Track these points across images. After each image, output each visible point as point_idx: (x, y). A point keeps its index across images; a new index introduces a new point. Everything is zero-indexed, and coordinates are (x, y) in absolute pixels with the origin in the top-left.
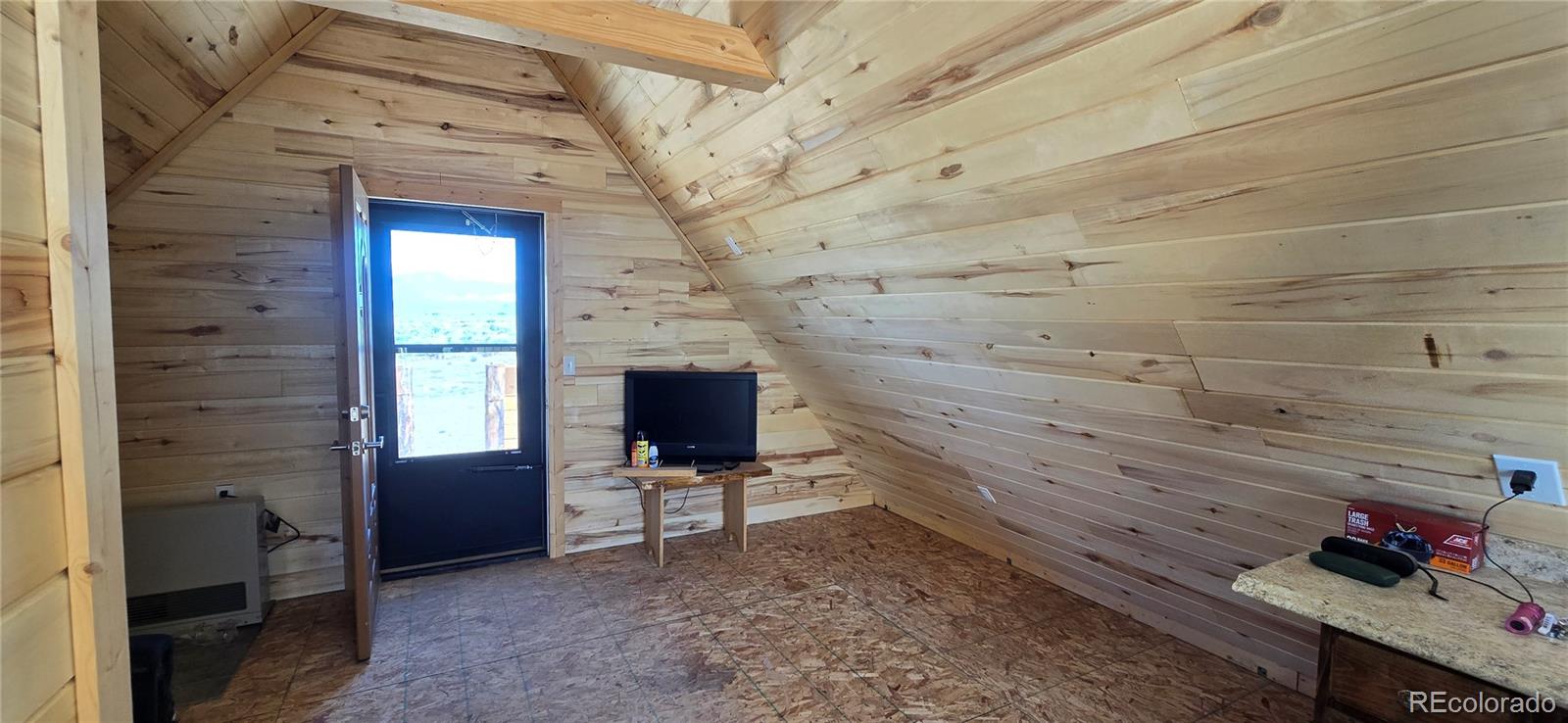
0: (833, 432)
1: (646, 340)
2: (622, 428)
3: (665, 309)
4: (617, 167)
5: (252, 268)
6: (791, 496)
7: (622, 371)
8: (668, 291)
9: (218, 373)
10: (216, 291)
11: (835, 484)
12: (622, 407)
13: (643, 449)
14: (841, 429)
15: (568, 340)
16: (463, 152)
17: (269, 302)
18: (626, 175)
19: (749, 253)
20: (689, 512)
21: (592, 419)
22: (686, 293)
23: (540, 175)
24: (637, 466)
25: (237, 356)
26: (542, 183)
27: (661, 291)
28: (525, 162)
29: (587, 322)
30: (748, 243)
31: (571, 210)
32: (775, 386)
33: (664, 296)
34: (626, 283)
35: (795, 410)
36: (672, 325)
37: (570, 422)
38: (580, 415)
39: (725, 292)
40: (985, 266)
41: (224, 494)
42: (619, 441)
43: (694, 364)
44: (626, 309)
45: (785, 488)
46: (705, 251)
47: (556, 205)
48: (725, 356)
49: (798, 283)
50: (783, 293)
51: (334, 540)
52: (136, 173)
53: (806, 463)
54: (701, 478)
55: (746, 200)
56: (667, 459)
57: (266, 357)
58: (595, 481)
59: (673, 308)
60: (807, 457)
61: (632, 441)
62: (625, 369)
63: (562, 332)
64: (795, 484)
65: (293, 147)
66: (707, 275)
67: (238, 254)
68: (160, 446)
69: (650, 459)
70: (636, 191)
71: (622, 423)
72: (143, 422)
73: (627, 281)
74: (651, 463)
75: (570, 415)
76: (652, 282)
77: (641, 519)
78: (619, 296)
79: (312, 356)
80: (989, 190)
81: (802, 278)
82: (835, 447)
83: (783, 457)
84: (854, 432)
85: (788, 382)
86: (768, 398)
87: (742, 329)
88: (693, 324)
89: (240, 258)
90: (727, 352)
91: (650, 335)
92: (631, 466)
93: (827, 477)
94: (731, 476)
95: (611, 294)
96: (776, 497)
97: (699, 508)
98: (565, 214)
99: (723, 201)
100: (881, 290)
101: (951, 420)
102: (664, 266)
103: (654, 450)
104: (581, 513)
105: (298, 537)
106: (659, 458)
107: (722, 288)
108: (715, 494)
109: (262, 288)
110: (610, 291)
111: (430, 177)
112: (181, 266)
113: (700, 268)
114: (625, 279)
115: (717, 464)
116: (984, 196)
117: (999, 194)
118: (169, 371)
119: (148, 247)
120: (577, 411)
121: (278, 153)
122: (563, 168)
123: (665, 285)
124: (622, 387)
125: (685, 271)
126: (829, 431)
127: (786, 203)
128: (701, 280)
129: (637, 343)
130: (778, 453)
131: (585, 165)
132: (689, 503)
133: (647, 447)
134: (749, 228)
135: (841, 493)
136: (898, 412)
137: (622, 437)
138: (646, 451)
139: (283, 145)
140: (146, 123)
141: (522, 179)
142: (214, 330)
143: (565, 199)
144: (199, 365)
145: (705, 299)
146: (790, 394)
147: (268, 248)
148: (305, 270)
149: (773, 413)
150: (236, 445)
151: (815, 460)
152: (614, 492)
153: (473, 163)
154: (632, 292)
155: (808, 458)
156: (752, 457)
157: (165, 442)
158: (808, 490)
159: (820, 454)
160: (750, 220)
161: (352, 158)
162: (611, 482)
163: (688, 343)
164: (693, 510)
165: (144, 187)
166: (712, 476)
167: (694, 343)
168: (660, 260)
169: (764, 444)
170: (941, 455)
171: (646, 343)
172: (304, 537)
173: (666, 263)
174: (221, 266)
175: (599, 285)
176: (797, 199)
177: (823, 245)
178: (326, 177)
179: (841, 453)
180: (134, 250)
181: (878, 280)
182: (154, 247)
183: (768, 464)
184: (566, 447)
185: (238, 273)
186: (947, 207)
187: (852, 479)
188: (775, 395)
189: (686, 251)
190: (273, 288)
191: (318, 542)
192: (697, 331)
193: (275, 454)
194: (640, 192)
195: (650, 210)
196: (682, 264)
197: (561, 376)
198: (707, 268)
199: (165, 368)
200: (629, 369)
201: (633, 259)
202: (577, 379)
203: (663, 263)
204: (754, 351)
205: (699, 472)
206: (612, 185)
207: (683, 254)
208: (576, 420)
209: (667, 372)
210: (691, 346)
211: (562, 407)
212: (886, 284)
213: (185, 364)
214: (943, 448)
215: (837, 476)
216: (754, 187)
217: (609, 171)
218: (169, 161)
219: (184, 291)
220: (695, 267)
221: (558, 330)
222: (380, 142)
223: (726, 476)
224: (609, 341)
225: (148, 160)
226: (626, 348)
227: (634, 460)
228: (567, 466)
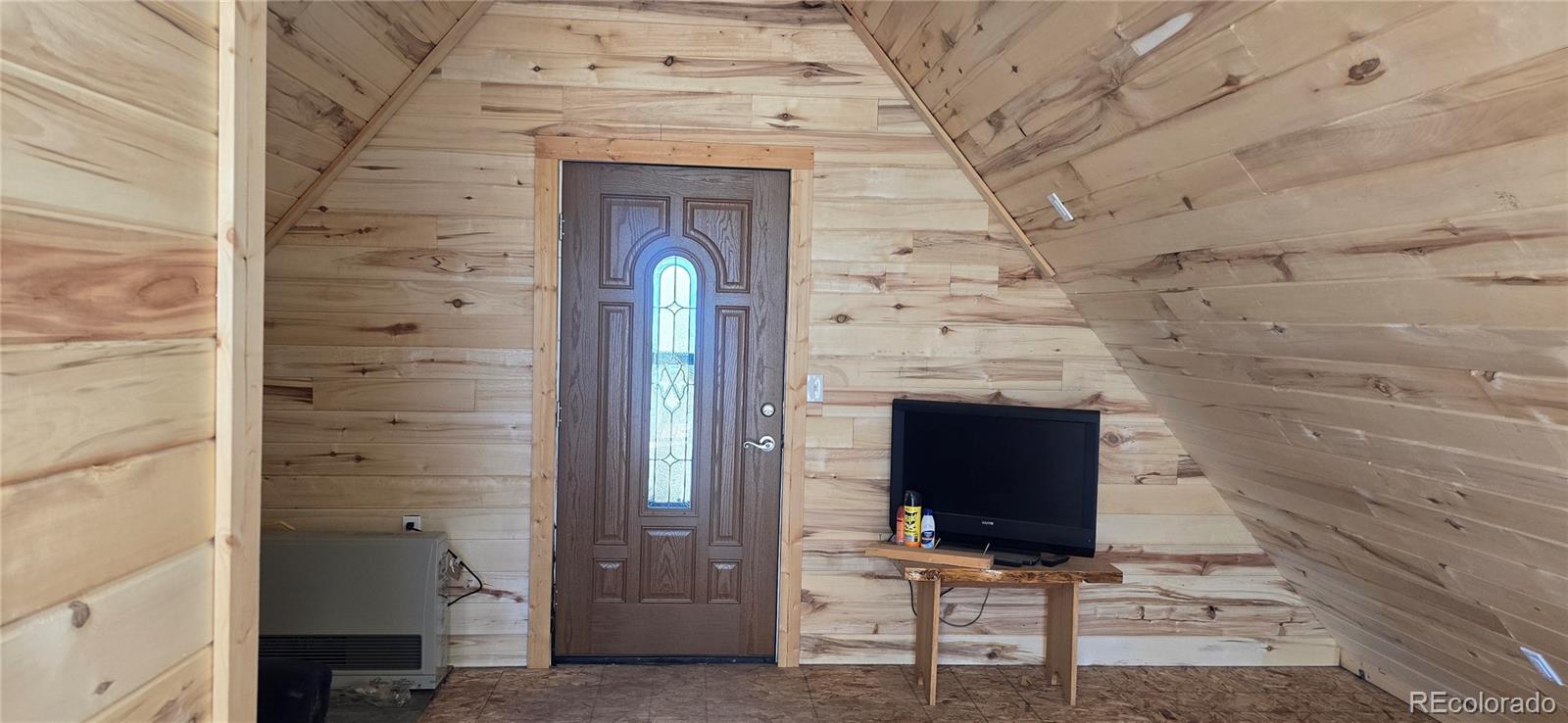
0: (1251, 523)
1: (929, 355)
2: (887, 485)
3: (957, 307)
4: (895, 95)
5: (452, 254)
6: (1171, 627)
7: (890, 399)
8: (963, 280)
9: (413, 380)
10: (415, 282)
11: (1257, 618)
12: (887, 453)
13: (912, 518)
14: (1266, 520)
15: (815, 351)
16: (689, 93)
17: (467, 297)
18: (905, 107)
19: (1083, 217)
20: (988, 628)
21: (847, 468)
22: (994, 283)
23: (785, 117)
24: (903, 544)
25: (432, 360)
26: (788, 127)
27: (953, 280)
28: (768, 98)
29: (842, 327)
30: (1081, 203)
31: (825, 164)
32: (1145, 436)
33: (959, 288)
34: (901, 268)
35: (1180, 480)
36: (968, 333)
37: (813, 469)
38: (828, 460)
39: (1058, 280)
40: (1453, 230)
41: (410, 526)
42: (881, 503)
43: (1003, 393)
44: (899, 307)
45: (1159, 612)
46: (1023, 216)
47: (807, 157)
48: (1056, 384)
49: (1160, 264)
50: (1141, 282)
51: (519, 600)
52: (348, 147)
53: (1201, 573)
54: (1000, 572)
55: (1069, 135)
56: (948, 537)
57: (461, 363)
58: (844, 561)
59: (973, 306)
60: (1203, 563)
61: (898, 507)
62: (894, 397)
63: (806, 340)
64: (1180, 609)
65: (499, 104)
66: (1029, 254)
67: (440, 238)
68: (352, 463)
69: (923, 535)
70: (922, 129)
71: (888, 478)
72: (340, 433)
73: (901, 266)
74: (923, 542)
75: (814, 460)
76: (937, 266)
77: (911, 628)
78: (891, 287)
79: (508, 364)
80: (1434, 100)
81: (1165, 256)
82: (1259, 551)
83: (1156, 558)
84: (1287, 526)
85: (1167, 431)
86: (1129, 457)
87: (1087, 341)
88: (1003, 331)
89: (441, 243)
90: (1059, 377)
91: (934, 347)
92: (895, 543)
93: (1243, 603)
94: (1053, 576)
95: (878, 285)
96: (1140, 625)
97: (1006, 626)
98: (818, 171)
99: (1038, 139)
100: (1288, 275)
101: (1448, 513)
102: (961, 241)
103: (929, 523)
104: (823, 606)
105: (480, 590)
106: (937, 533)
107: (1052, 273)
108: (1032, 605)
109: (460, 279)
110: (876, 281)
111: (648, 131)
112: (386, 252)
113: (1018, 244)
114: (899, 263)
115: (1031, 554)
116: (1426, 109)
117: (1450, 105)
118: (367, 375)
119: (355, 231)
120: (823, 454)
121: (485, 112)
122: (816, 103)
123: (961, 270)
124: (888, 424)
125: (993, 248)
126: (1246, 521)
127: (1125, 136)
128: (1019, 260)
129: (914, 358)
130: (1147, 550)
131: (848, 98)
132: (988, 614)
133: (919, 515)
134: (1078, 177)
135: (1269, 635)
136: (1354, 493)
137: (886, 498)
138: (919, 523)
139: (490, 102)
140: (357, 90)
141: (761, 124)
142: (411, 328)
143: (819, 149)
144: (395, 369)
145: (1023, 292)
146: (1172, 449)
147: (469, 230)
148: (506, 255)
149: (1139, 482)
150: (425, 468)
151: (1218, 570)
152: (872, 581)
153: (704, 108)
154: (910, 281)
155: (1205, 564)
156: (1089, 551)
157: (359, 459)
158: (1204, 622)
159: (1229, 561)
160: (1078, 166)
161: (560, 112)
162: (868, 565)
163: (994, 361)
164: (996, 627)
165: (354, 163)
166: (1018, 572)
167: (1004, 361)
168: (954, 233)
169: (1110, 530)
170: (1441, 579)
171: (928, 359)
172: (487, 591)
173: (962, 237)
174: (421, 252)
175: (862, 271)
176: (1141, 129)
177: (1186, 200)
178: (532, 139)
179: (1271, 564)
180: (342, 235)
181: (1280, 256)
182: (360, 231)
183: (1120, 567)
184: (807, 506)
185: (437, 261)
186: (1370, 130)
187: (1294, 614)
188: (1142, 452)
189: (995, 217)
190: (471, 279)
191: (502, 599)
192: (1008, 342)
193: (465, 482)
194: (928, 130)
195: (940, 157)
196: (988, 238)
197: (804, 401)
198: (1028, 242)
199: (364, 372)
200: (899, 397)
201: (913, 232)
202: (825, 407)
203: (957, 237)
204: (1107, 376)
205: (997, 564)
206: (884, 124)
207: (990, 222)
208: (820, 466)
209: (957, 404)
210: (998, 365)
211: (803, 448)
212: (1292, 263)
213: (382, 367)
214: (1444, 566)
215: (1261, 604)
216: (1078, 113)
217: (882, 103)
218: (380, 130)
219: (385, 281)
220: (1009, 242)
221: (802, 336)
222: (594, 89)
223: (1041, 575)
224: (873, 354)
225: (359, 131)
226: (898, 365)
227: (900, 533)
228: (806, 534)
